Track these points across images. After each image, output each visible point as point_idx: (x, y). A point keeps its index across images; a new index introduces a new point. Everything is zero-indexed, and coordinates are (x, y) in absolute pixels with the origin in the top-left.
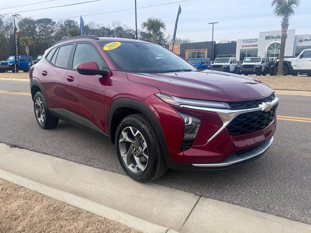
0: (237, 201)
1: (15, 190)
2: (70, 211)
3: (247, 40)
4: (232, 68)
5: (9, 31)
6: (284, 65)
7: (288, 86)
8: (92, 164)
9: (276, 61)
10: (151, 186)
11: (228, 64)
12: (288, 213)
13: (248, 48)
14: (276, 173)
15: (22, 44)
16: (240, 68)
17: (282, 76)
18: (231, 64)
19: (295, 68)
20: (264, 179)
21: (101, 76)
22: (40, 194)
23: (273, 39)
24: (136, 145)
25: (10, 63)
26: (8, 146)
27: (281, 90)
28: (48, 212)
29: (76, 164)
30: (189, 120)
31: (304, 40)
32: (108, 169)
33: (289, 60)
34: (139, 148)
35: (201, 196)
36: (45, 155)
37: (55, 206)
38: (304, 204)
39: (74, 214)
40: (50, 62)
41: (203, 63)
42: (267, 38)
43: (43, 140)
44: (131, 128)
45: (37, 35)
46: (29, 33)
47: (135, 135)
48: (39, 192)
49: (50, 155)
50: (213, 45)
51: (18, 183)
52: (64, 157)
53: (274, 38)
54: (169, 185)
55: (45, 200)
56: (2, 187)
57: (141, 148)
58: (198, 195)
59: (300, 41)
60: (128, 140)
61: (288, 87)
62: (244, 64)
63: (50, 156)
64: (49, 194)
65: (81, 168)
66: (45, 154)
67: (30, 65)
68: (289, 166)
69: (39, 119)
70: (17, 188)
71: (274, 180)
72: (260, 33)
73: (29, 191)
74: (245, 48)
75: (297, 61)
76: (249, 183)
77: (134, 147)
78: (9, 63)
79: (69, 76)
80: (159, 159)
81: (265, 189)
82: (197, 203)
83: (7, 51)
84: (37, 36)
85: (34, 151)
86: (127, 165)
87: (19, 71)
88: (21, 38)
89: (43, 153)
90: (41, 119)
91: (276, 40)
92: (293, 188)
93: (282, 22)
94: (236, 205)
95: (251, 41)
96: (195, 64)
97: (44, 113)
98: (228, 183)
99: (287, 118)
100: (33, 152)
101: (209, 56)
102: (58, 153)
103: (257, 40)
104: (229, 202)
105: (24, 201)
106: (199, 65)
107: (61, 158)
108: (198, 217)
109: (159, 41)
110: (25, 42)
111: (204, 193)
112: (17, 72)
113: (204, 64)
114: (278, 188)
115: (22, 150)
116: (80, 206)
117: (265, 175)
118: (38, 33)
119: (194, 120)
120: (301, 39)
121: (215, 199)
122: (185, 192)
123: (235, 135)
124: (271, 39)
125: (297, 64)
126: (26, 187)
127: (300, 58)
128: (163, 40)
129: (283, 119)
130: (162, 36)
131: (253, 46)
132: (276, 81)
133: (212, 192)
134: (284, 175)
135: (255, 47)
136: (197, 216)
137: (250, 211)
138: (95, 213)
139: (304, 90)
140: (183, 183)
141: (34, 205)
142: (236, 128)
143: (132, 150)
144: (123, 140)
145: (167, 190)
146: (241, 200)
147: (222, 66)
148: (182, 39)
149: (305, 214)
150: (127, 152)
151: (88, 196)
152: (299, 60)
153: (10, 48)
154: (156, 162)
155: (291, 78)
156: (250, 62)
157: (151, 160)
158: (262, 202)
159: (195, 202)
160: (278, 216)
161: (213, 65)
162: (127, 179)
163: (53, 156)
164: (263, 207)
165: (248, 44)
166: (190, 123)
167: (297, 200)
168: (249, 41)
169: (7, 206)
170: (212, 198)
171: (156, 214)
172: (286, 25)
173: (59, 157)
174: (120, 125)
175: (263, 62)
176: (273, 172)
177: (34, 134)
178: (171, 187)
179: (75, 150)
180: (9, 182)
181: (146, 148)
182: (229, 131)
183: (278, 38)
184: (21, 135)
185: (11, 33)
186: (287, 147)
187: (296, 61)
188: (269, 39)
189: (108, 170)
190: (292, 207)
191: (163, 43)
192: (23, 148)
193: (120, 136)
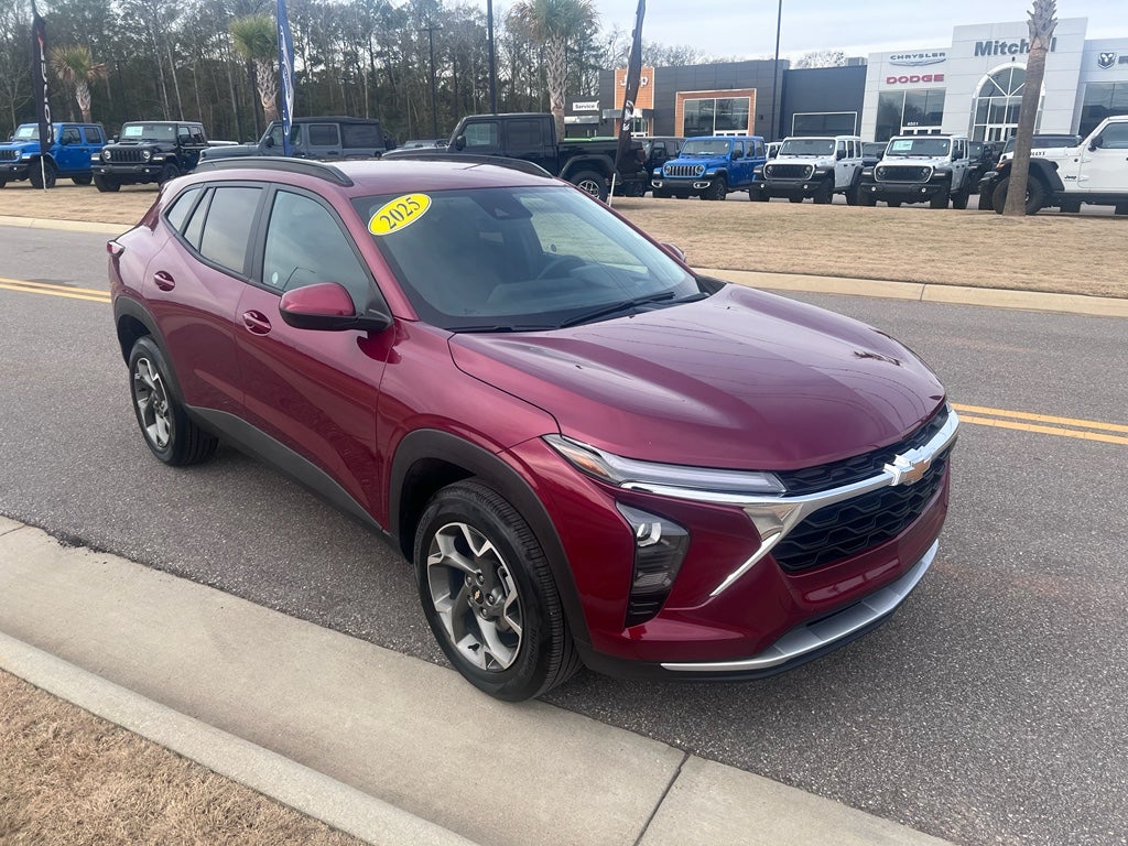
0: (802, 773)
1: (98, 740)
2: (275, 825)
3: (907, 57)
4: (843, 178)
5: (10, 14)
6: (1029, 173)
7: (1036, 268)
8: (339, 620)
9: (1005, 157)
10: (531, 712)
11: (830, 160)
12: (955, 821)
13: (909, 86)
14: (938, 660)
15: (61, 75)
16: (871, 179)
17: (1022, 219)
18: (839, 162)
19: (1070, 187)
20: (898, 687)
21: (364, 334)
22: (180, 756)
23: (1003, 53)
24: (482, 583)
25: (24, 151)
26: (54, 542)
27: (1005, 288)
28: (207, 829)
29: (288, 618)
30: (652, 530)
31: (1117, 58)
32: (391, 642)
33: (1049, 154)
34: (494, 592)
35: (688, 752)
36: (179, 579)
37: (229, 804)
38: (1010, 784)
39: (289, 837)
40: (181, 236)
41: (740, 154)
42: (983, 49)
43: (170, 515)
44: (464, 527)
45: (117, 29)
46: (86, 20)
47: (479, 554)
48: (175, 747)
49: (197, 580)
50: (780, 74)
51: (106, 713)
52: (246, 592)
53: (1006, 50)
54: (589, 708)
55: (195, 782)
56: (55, 725)
57: (498, 593)
58: (678, 747)
59: (1103, 63)
60: (456, 559)
61: (1036, 276)
62: (887, 161)
63: (199, 585)
64: (208, 758)
65: (303, 638)
66: (181, 575)
67: (95, 162)
68: (985, 629)
69: (151, 430)
70: (104, 730)
71: (928, 691)
72: (958, 30)
73: (143, 745)
74: (898, 87)
75: (1079, 158)
76: (847, 700)
77: (475, 589)
78: (17, 153)
79: (252, 312)
80: (556, 640)
81: (896, 725)
82: (675, 777)
83: (7, 93)
84: (116, 34)
85: (142, 563)
86: (453, 639)
87: (59, 181)
88: (58, 51)
89: (174, 572)
90: (159, 431)
91: (1013, 59)
92: (985, 722)
93: (1033, 12)
94: (798, 786)
95: (920, 59)
96: (708, 161)
97: (166, 414)
98: (780, 701)
99: (1011, 419)
100: (140, 566)
101: (762, 118)
102: (223, 575)
103: (942, 57)
104: (774, 776)
105: (132, 784)
106: (723, 161)
107: (235, 594)
108: (675, 833)
109: (575, 51)
110: (74, 67)
111: (700, 740)
112: (51, 185)
113: (740, 161)
114: (937, 721)
115: (100, 557)
116: (308, 805)
117: (902, 669)
118: (119, 22)
119: (667, 529)
120: (1107, 55)
121: (731, 764)
122: (639, 737)
123: (801, 569)
124: (995, 53)
125: (1079, 169)
126: (132, 729)
127: (1092, 149)
128: (593, 49)
129: (999, 424)
130: (588, 32)
131: (928, 78)
132: (997, 242)
133: (725, 735)
134: (962, 669)
135: (933, 85)
136: (671, 830)
137: (836, 809)
138: (355, 832)
139: (1086, 292)
140: (636, 701)
141: (162, 801)
142: (803, 551)
143: (469, 596)
144: (438, 560)
145: (583, 728)
146: (813, 770)
147: (808, 168)
148: (666, 47)
149: (1006, 822)
150: (453, 597)
151: (328, 750)
152: (1088, 155)
153: (17, 80)
154: (545, 648)
155: (1053, 227)
156: (908, 155)
157: (530, 642)
158: (879, 777)
159: (669, 776)
160: (921, 829)
161: (773, 166)
162: (454, 680)
163: (209, 585)
164: (880, 795)
165: (908, 72)
166: (655, 537)
167: (990, 771)
168: (912, 59)
169: (78, 803)
170: (722, 762)
171: (545, 818)
172: (1044, 27)
173: (228, 591)
174: (431, 510)
175: (957, 156)
176: (929, 658)
177: (137, 487)
178: (595, 717)
179: (279, 559)
180: (74, 706)
181: (515, 601)
182: (778, 560)
183: (1021, 52)
184: (91, 491)
185: (17, 18)
186: (990, 550)
187: (1076, 160)
188: (989, 54)
189: (394, 644)
190: (969, 797)
191: (592, 61)
192: (104, 552)
193: (429, 546)
